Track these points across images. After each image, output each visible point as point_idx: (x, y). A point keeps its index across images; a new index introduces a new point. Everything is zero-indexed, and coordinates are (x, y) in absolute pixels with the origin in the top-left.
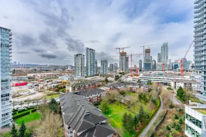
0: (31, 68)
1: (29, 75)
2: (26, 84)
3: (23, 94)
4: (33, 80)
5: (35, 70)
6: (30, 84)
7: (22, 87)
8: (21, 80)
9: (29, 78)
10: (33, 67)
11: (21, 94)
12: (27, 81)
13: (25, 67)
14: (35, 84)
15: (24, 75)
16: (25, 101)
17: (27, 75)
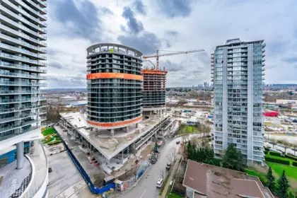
0: (282, 91)
1: (279, 102)
2: (275, 115)
3: (273, 129)
4: (288, 111)
5: (291, 93)
6: (283, 117)
7: (271, 118)
8: (267, 108)
9: (280, 106)
10: (287, 89)
11: (271, 128)
12: (277, 110)
13: (271, 89)
14: (294, 119)
15: (271, 101)
16: (280, 142)
17: (275, 101)
